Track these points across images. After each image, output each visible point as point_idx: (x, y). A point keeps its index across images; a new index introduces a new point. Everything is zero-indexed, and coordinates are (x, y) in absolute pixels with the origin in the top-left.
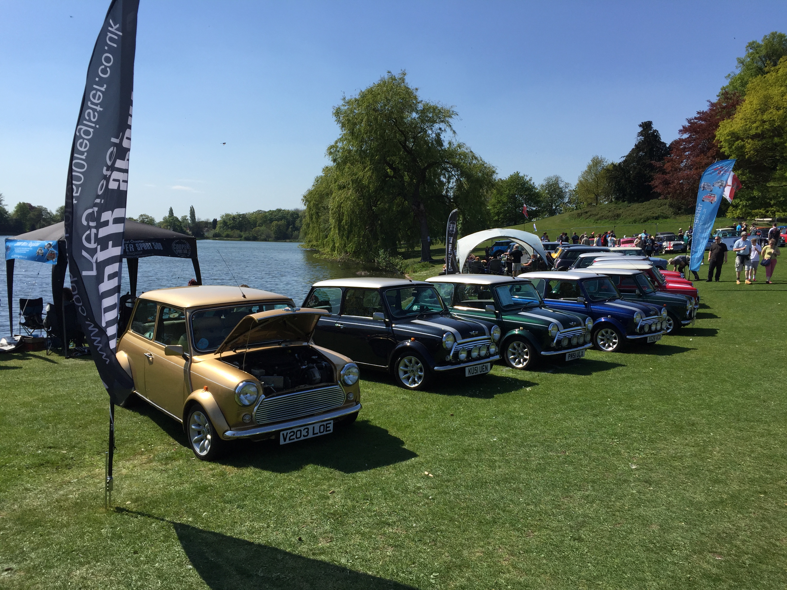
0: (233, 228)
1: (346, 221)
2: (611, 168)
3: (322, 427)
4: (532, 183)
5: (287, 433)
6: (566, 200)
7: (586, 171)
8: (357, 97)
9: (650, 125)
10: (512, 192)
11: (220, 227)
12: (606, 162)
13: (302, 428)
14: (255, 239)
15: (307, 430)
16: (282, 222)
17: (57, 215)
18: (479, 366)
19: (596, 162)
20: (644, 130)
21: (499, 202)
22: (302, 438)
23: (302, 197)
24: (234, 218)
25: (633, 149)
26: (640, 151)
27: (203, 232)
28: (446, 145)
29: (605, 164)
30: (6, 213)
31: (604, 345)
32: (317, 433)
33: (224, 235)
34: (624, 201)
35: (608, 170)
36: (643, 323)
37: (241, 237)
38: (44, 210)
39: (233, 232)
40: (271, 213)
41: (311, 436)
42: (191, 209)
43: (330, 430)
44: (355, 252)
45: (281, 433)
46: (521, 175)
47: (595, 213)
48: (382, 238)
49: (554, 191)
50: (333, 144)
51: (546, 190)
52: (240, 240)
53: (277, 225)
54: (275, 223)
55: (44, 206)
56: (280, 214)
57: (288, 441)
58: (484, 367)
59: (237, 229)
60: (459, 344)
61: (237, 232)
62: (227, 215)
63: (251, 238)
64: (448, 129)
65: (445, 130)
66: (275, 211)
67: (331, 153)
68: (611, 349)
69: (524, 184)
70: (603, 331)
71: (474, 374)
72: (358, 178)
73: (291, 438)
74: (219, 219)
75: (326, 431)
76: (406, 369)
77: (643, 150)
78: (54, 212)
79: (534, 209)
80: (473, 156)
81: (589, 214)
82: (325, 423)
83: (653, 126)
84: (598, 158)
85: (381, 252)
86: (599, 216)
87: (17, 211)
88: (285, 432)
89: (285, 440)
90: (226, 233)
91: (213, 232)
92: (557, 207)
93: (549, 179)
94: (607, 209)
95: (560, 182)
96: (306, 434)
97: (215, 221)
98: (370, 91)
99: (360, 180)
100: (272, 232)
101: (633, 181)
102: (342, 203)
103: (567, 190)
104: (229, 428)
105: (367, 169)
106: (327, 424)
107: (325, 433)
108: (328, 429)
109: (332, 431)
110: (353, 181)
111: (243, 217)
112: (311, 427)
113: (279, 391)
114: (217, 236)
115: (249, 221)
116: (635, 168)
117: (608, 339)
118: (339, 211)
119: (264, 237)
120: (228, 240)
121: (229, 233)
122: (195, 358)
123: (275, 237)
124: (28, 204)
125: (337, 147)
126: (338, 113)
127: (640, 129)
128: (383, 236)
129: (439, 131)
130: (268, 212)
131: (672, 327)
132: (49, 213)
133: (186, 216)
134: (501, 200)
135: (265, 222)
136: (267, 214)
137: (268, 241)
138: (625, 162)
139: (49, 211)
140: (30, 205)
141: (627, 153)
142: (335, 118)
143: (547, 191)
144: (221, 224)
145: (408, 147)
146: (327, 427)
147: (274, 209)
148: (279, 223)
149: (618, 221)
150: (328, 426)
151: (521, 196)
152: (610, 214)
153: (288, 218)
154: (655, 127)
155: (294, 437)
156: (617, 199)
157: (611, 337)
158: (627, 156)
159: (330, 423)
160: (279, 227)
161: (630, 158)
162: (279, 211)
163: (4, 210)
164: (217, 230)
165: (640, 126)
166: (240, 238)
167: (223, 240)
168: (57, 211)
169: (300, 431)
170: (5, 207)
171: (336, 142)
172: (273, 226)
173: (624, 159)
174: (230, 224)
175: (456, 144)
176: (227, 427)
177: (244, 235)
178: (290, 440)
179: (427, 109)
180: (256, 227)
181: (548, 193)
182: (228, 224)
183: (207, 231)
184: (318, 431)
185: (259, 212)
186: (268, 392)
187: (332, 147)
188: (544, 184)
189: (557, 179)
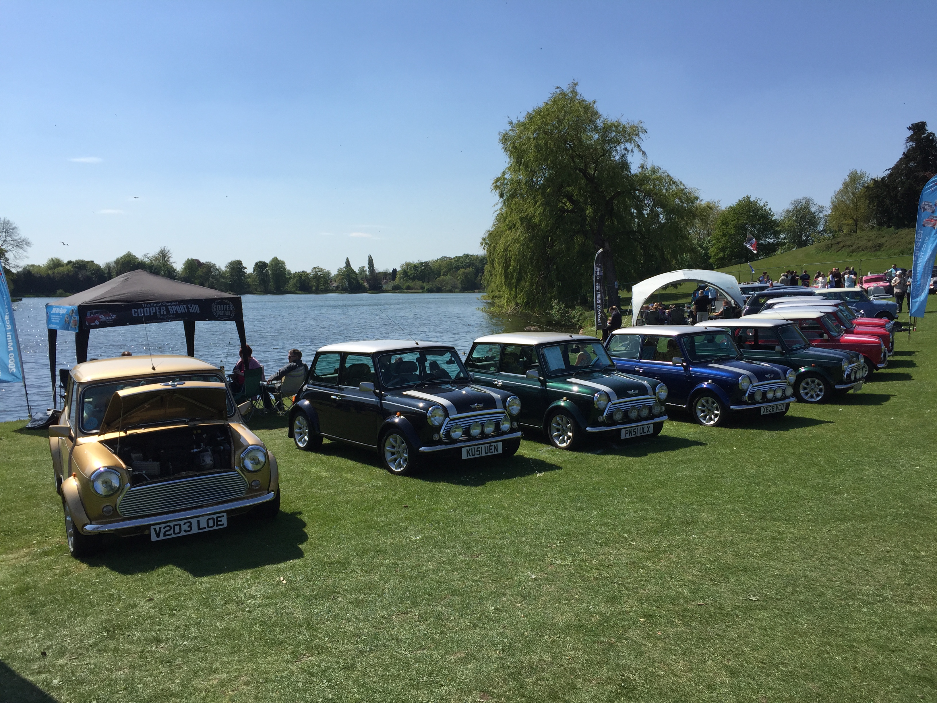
0: (414, 279)
1: (514, 267)
2: (872, 185)
3: (211, 522)
4: (768, 209)
5: (160, 528)
6: (821, 228)
7: (842, 191)
8: (522, 120)
9: (924, 127)
10: (741, 221)
11: (400, 278)
12: (868, 177)
13: (182, 523)
14: (439, 290)
15: (189, 524)
16: (470, 270)
17: (226, 271)
18: (483, 446)
19: (854, 178)
20: (915, 133)
21: (724, 235)
22: (183, 534)
23: (481, 240)
24: (415, 267)
25: (901, 159)
26: (910, 161)
27: (381, 284)
28: (635, 169)
29: (866, 179)
30: (174, 271)
31: (704, 417)
32: (205, 528)
33: (404, 287)
34: (889, 227)
35: (868, 188)
36: (755, 389)
37: (424, 288)
38: (212, 267)
39: (414, 282)
40: (458, 259)
41: (195, 530)
42: (369, 259)
43: (223, 525)
44: (527, 303)
45: (152, 528)
46: (752, 199)
47: (848, 243)
48: (559, 286)
49: (804, 217)
50: (500, 176)
51: (793, 216)
52: (422, 292)
53: (464, 273)
54: (461, 271)
55: (213, 262)
56: (468, 261)
57: (162, 537)
58: (493, 448)
59: (419, 279)
60: (451, 420)
61: (419, 283)
62: (408, 264)
63: (435, 289)
64: (636, 150)
65: (632, 151)
66: (462, 257)
67: (497, 187)
68: (712, 422)
69: (758, 211)
70: (703, 401)
71: (476, 456)
72: (528, 215)
73: (167, 533)
74: (399, 269)
75: (218, 525)
76: (393, 450)
77: (914, 159)
78: (223, 269)
79: (772, 241)
80: (671, 180)
81: (841, 245)
82: (214, 516)
83: (927, 128)
84: (856, 173)
85: (554, 303)
86: (853, 248)
87: (185, 269)
88: (157, 527)
89: (158, 535)
90: (407, 284)
91: (391, 284)
92: (808, 237)
93: (796, 203)
94: (867, 238)
95: (811, 205)
96: (189, 529)
97: (395, 271)
98: (538, 112)
99: (531, 218)
100: (459, 282)
101: (901, 200)
102: (509, 246)
103: (821, 215)
104: (89, 522)
105: (538, 204)
106: (217, 518)
107: (215, 528)
108: (219, 523)
109: (225, 525)
110: (521, 219)
111: (426, 264)
112: (194, 522)
113: (153, 478)
114: (396, 289)
115: (432, 269)
116: (903, 183)
117: (709, 410)
118: (506, 255)
119: (448, 287)
120: (409, 293)
121: (410, 284)
122: (80, 440)
123: (462, 287)
124: (196, 260)
125: (505, 179)
126: (505, 139)
127: (909, 133)
128: (560, 283)
129: (623, 152)
130: (454, 258)
131: (822, 394)
132: (218, 270)
133: (364, 267)
134: (727, 232)
135: (450, 270)
136: (453, 261)
137: (454, 292)
138: (890, 175)
139: (217, 267)
140: (198, 261)
141: (892, 165)
142: (502, 146)
143: (794, 218)
144: (401, 273)
145: (589, 174)
146: (218, 521)
147: (461, 254)
148: (466, 271)
149: (879, 253)
150: (219, 519)
151: (754, 226)
152: (870, 244)
153: (477, 264)
154: (929, 129)
155: (171, 532)
156: (880, 224)
157: (712, 407)
158: (893, 169)
159: (223, 516)
160: (466, 275)
161: (896, 171)
162: (466, 256)
163: (172, 267)
164: (397, 282)
165: (910, 128)
166: (422, 290)
167: (404, 293)
168: (227, 267)
169: (180, 525)
170: (173, 265)
171: (504, 173)
172: (459, 275)
173: (888, 172)
174: (411, 274)
175: (649, 166)
176: (87, 520)
177: (427, 286)
178: (165, 535)
179: (607, 128)
180: (440, 276)
181: (796, 221)
182: (409, 274)
183: (386, 283)
184: (205, 526)
185: (444, 259)
186: (136, 480)
187: (497, 180)
188: (790, 209)
189: (808, 201)
